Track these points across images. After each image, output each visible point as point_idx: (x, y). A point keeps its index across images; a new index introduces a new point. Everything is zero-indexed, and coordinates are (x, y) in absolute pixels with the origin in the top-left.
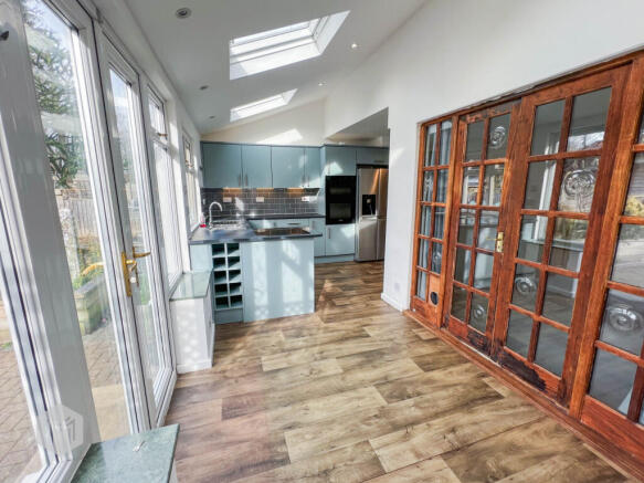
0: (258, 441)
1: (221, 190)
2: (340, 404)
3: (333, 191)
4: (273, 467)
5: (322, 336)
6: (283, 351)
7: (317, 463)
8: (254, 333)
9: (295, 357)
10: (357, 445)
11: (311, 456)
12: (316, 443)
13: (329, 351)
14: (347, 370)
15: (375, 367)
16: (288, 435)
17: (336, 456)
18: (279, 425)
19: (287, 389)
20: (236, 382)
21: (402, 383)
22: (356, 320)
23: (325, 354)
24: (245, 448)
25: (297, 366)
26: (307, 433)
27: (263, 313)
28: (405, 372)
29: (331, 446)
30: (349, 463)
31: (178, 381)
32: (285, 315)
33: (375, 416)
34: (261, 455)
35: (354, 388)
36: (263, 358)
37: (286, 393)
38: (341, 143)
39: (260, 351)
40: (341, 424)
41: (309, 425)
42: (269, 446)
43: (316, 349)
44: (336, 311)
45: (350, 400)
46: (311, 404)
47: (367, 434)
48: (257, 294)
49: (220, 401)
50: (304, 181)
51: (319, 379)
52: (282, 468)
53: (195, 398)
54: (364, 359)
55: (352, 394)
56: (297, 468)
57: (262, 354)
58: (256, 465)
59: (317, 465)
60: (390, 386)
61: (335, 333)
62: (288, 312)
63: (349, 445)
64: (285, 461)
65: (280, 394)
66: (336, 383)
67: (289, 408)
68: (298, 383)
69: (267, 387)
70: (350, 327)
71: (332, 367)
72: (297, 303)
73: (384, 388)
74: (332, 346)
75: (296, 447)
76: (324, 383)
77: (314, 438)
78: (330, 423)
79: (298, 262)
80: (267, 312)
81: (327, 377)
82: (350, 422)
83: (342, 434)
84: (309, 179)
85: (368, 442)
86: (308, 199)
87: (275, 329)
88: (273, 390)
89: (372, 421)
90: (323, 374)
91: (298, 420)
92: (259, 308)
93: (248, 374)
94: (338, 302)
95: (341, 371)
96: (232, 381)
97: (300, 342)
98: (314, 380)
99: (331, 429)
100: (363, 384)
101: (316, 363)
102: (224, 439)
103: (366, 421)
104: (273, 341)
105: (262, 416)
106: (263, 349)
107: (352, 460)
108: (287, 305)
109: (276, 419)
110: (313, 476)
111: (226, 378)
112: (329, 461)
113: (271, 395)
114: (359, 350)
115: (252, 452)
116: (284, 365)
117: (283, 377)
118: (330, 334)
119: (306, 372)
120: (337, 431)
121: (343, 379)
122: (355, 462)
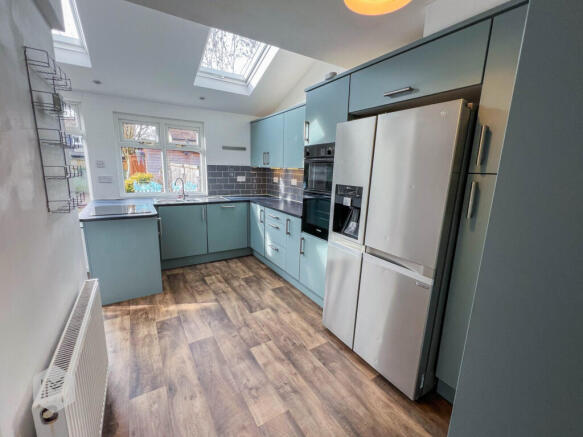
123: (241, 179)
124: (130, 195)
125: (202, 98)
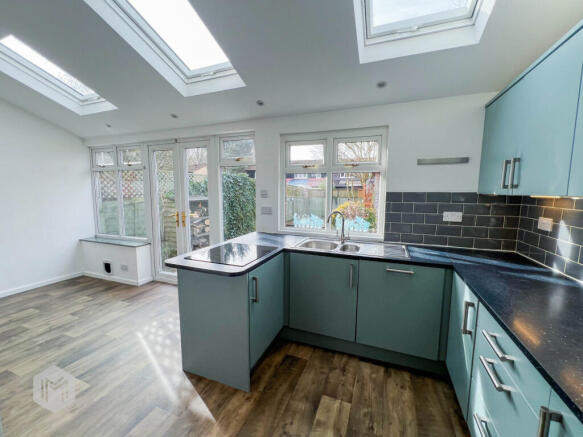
123: (452, 217)
124: (289, 229)
125: (381, 85)
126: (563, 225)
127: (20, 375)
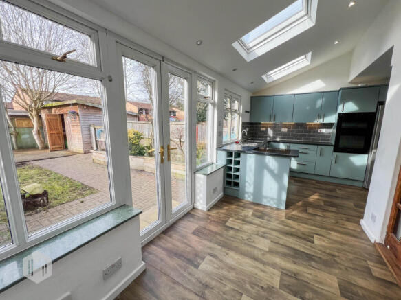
0: (195, 250)
1: (260, 123)
2: (247, 265)
3: (344, 125)
4: (191, 264)
5: (274, 224)
6: (244, 221)
7: (207, 279)
8: (238, 205)
9: (246, 227)
10: (234, 290)
11: (208, 274)
12: (215, 271)
13: (270, 234)
14: (271, 251)
15: (295, 263)
16: (208, 257)
17: (219, 285)
18: (209, 251)
19: (227, 239)
20: (210, 222)
21: (307, 287)
22: (314, 228)
23: (266, 235)
24: (188, 249)
25: (244, 231)
26: (217, 264)
27: (249, 197)
28: (321, 283)
29: (221, 279)
30: (221, 293)
31: (191, 210)
32: (263, 203)
33: (262, 287)
34: (191, 256)
35: (264, 263)
36: (231, 219)
37: (226, 240)
38: (360, 85)
39: (233, 215)
40: (237, 274)
41: (221, 261)
42: (196, 255)
43: (263, 230)
44: (304, 215)
45: (256, 268)
46: (232, 253)
47: (247, 291)
48: (247, 184)
49: (197, 226)
50: (319, 117)
51: (248, 245)
52: (193, 268)
53: (191, 219)
54: (292, 253)
55: (261, 266)
56: (198, 273)
57: (232, 217)
58: (185, 258)
59: (207, 280)
60: (295, 281)
61: (286, 228)
62: (265, 202)
63: (230, 286)
64: (197, 267)
65: (222, 239)
66: (257, 253)
67: (220, 247)
68: (235, 240)
69: (220, 232)
70: (302, 229)
71: (264, 244)
72: (272, 199)
73: (286, 278)
74: (275, 234)
75: (206, 266)
76: (248, 248)
77: (217, 268)
78: (231, 268)
79: (276, 172)
80: (252, 197)
81: (255, 247)
82: (243, 277)
83: (232, 278)
84: (324, 116)
85: (242, 294)
86: (323, 131)
87: (250, 208)
88: (221, 235)
89: (256, 287)
90: (253, 244)
91: (219, 255)
92: (247, 193)
93: (217, 222)
94: (310, 210)
95: (267, 250)
96: (209, 221)
97: (258, 221)
98: (245, 244)
99: (229, 272)
100: (274, 266)
101: (256, 237)
102: (185, 240)
103: (253, 284)
104: (244, 213)
105: (206, 242)
106: (235, 214)
107: (224, 293)
108: (266, 198)
109: (210, 248)
110: (201, 282)
111: (208, 218)
112: (213, 283)
113: (218, 237)
114: (293, 246)
115: (189, 253)
116: (237, 228)
117: (231, 233)
118: (283, 227)
119: (245, 237)
120: (232, 275)
121: (263, 254)
122: (224, 296)
126: (269, 129)
127: (336, 280)
